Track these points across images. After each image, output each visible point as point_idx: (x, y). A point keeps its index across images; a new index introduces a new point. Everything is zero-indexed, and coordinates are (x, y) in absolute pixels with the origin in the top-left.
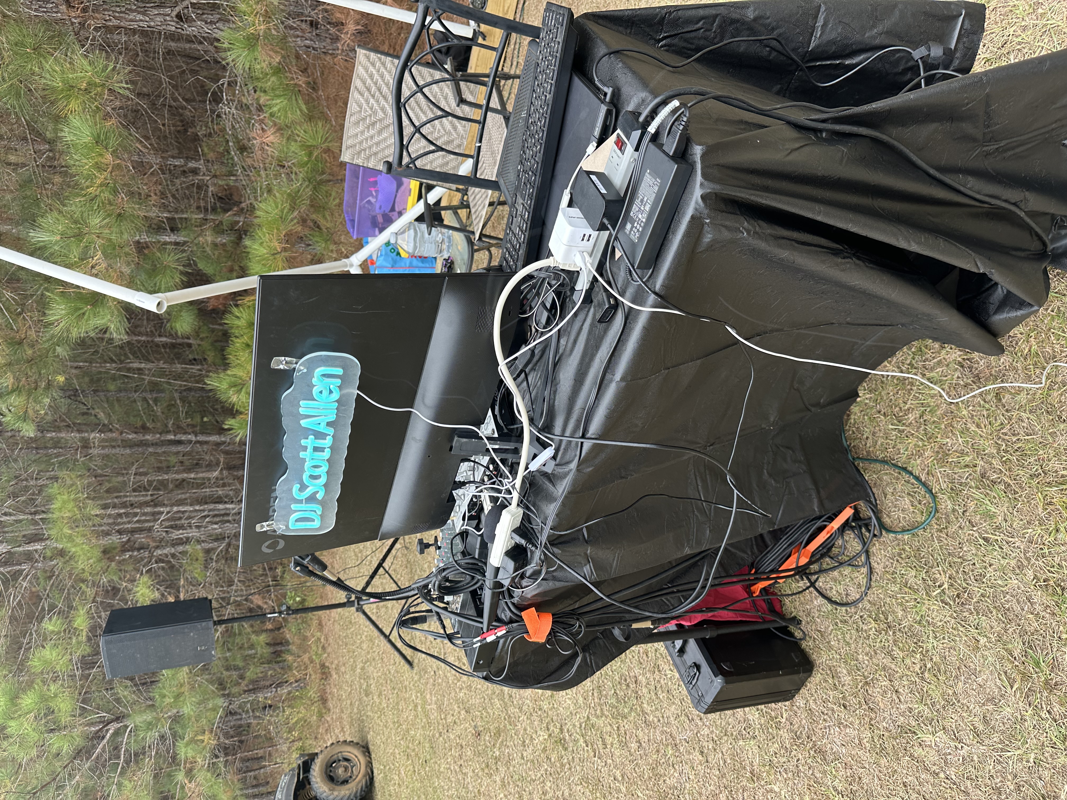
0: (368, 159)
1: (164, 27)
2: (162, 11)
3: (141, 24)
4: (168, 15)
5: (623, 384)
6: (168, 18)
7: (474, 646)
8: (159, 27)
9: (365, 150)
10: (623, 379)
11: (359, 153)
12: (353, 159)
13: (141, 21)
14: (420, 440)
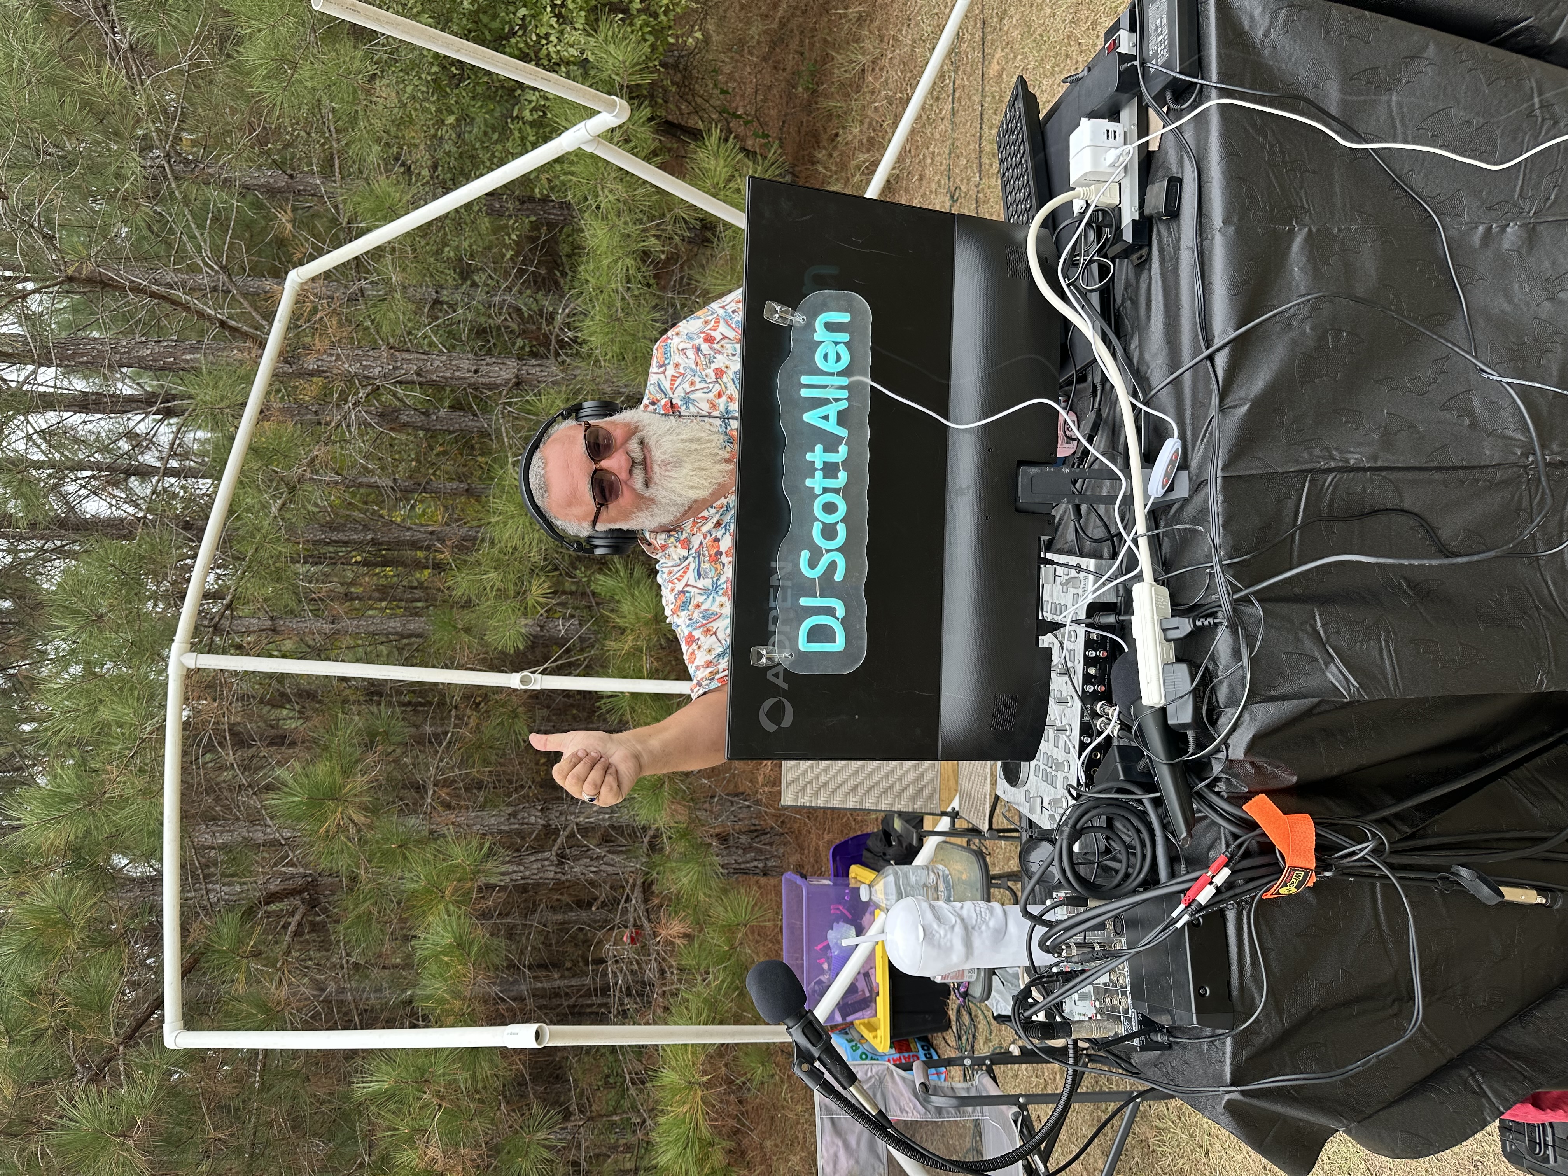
0: (816, 794)
1: (541, 875)
2: (539, 856)
3: (514, 877)
4: (547, 859)
5: (1232, 229)
6: (546, 863)
7: (1179, 925)
8: (534, 877)
9: (810, 782)
10: (1226, 222)
11: (804, 788)
12: (797, 799)
13: (515, 872)
14: (969, 487)
